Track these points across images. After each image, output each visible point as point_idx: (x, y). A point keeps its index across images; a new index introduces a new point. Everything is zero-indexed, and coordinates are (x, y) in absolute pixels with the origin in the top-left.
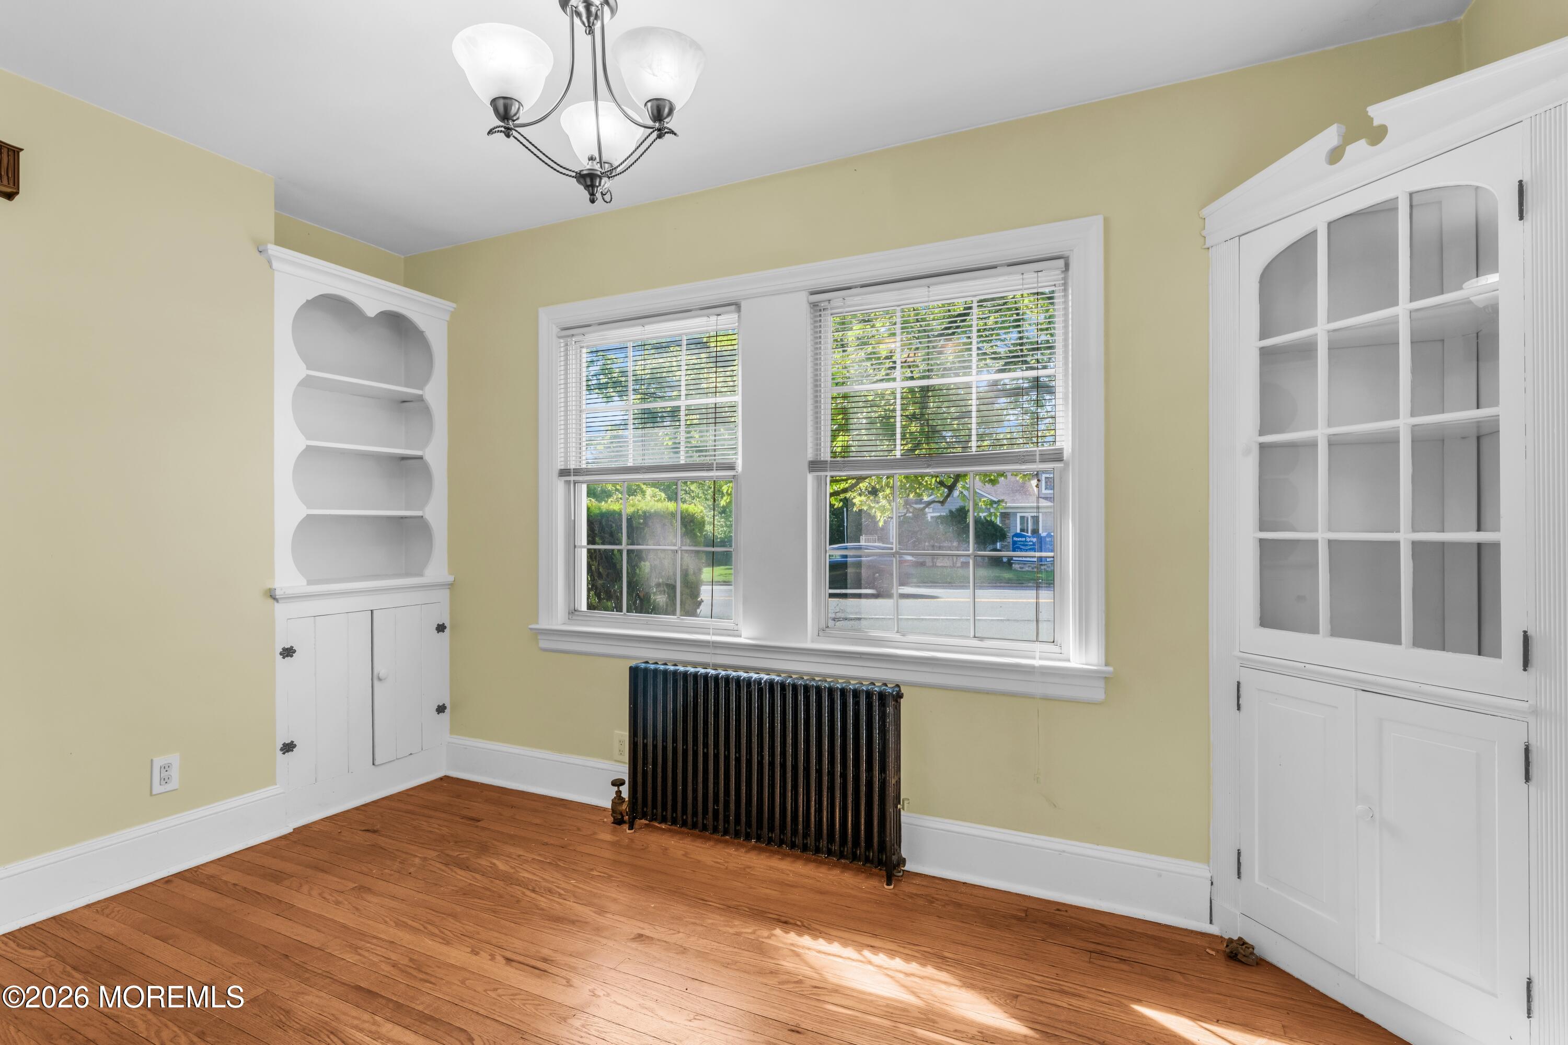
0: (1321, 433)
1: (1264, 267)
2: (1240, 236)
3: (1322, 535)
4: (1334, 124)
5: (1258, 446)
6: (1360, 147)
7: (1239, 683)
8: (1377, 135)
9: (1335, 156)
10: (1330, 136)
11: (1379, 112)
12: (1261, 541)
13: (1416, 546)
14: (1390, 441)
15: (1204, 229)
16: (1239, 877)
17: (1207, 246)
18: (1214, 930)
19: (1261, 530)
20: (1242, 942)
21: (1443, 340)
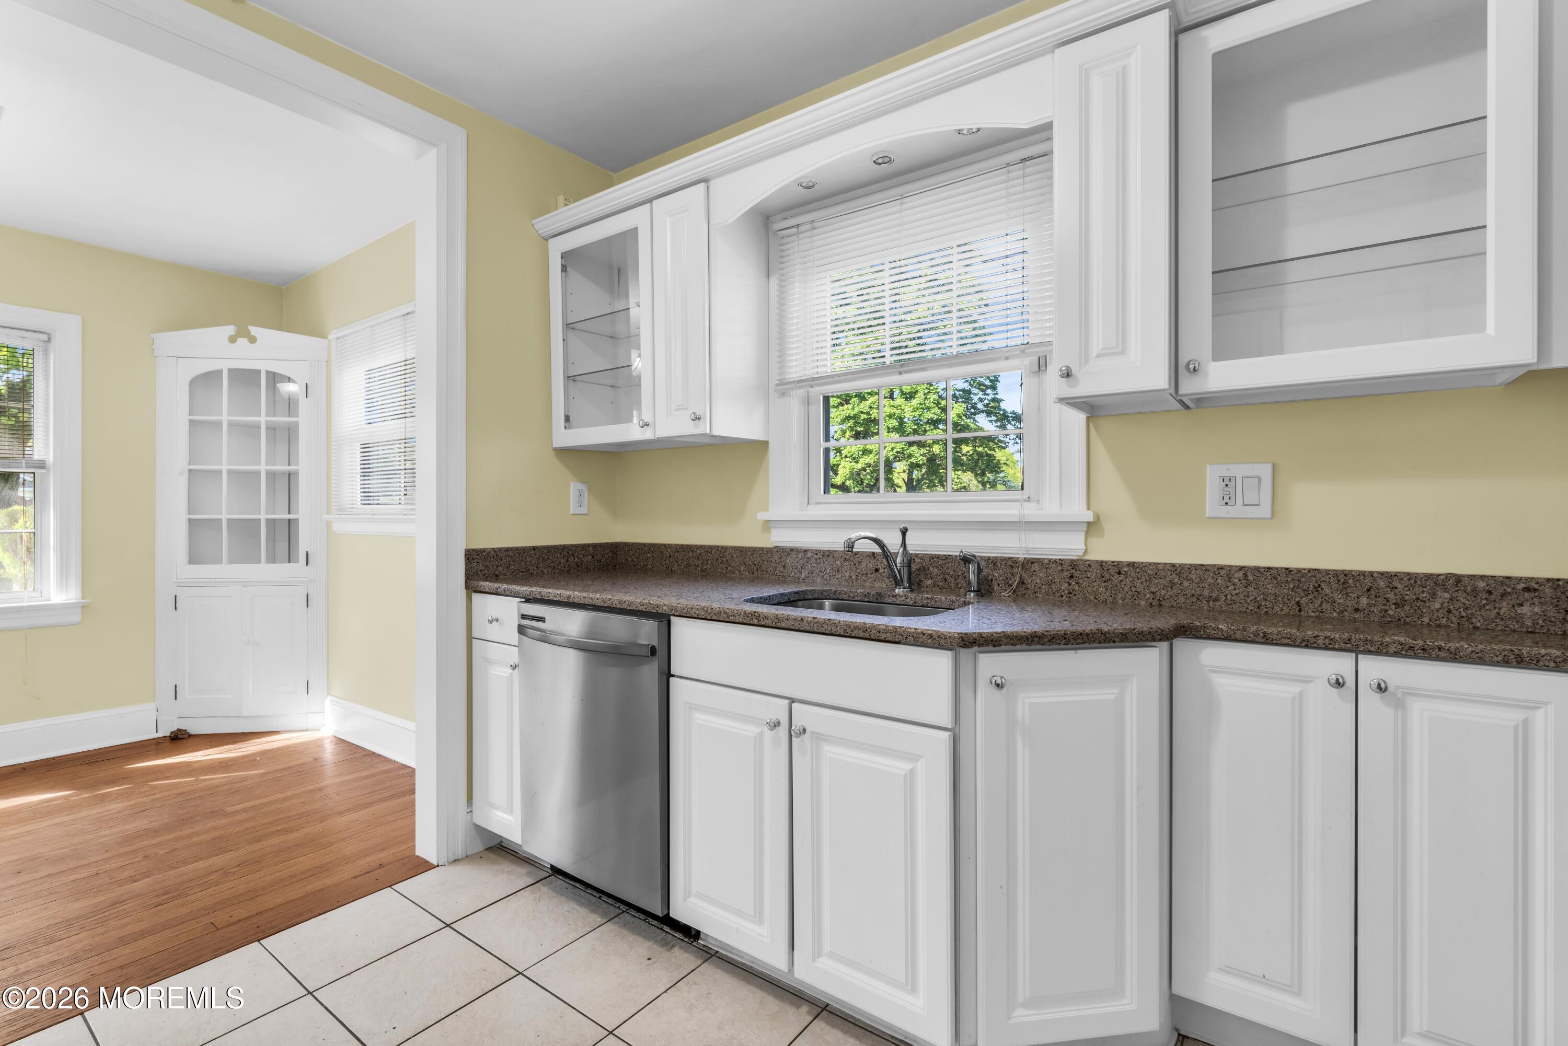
0: (224, 467)
1: (192, 378)
2: (177, 357)
3: (224, 517)
4: (231, 324)
5: (188, 471)
6: (242, 341)
7: (176, 596)
8: (253, 340)
9: (232, 340)
10: (230, 330)
11: (254, 330)
12: (189, 520)
13: (267, 520)
14: (258, 473)
15: (153, 345)
16: (176, 699)
17: (155, 355)
18: (160, 735)
19: (189, 514)
20: (179, 730)
21: (275, 429)
